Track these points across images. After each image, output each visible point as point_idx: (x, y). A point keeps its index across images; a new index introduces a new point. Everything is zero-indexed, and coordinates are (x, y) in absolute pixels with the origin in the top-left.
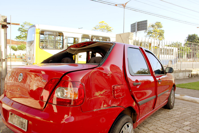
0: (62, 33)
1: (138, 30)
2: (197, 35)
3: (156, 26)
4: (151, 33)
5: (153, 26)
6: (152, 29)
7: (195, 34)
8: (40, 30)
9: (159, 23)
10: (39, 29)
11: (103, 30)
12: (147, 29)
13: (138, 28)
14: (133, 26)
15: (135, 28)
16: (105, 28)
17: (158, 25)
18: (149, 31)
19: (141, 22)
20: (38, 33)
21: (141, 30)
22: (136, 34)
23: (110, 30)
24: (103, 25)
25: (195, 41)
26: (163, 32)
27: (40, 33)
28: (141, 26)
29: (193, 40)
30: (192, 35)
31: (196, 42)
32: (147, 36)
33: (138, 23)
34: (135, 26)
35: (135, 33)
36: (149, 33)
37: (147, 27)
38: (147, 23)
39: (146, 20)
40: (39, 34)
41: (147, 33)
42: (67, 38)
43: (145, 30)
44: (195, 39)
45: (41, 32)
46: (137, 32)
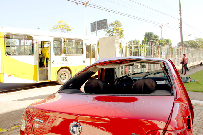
0: (32, 37)
1: (99, 29)
2: (153, 33)
3: (115, 25)
4: (111, 31)
5: (112, 25)
6: (111, 27)
7: (151, 32)
8: (5, 34)
9: (118, 21)
10: (3, 32)
11: (62, 30)
12: (107, 28)
13: (98, 27)
14: (93, 25)
15: (95, 27)
16: (65, 27)
17: (117, 23)
18: (108, 30)
19: (101, 21)
20: (2, 37)
21: (101, 29)
22: (97, 33)
23: (70, 30)
24: (62, 25)
25: (151, 38)
26: (123, 31)
27: (4, 37)
28: (101, 25)
29: (150, 37)
30: (149, 33)
31: (152, 40)
32: (107, 35)
33: (98, 22)
34: (95, 25)
35: (95, 32)
36: (109, 31)
37: (107, 26)
38: (107, 22)
39: (106, 19)
40: (3, 39)
41: (107, 32)
42: (37, 42)
43: (106, 28)
44: (152, 36)
45: (6, 35)
46: (98, 31)
